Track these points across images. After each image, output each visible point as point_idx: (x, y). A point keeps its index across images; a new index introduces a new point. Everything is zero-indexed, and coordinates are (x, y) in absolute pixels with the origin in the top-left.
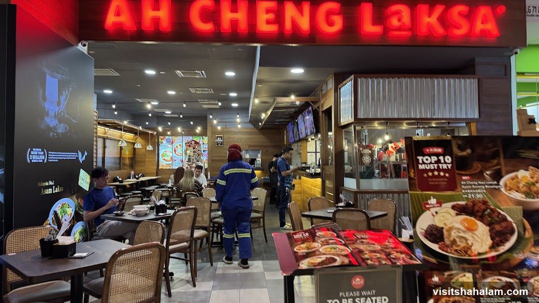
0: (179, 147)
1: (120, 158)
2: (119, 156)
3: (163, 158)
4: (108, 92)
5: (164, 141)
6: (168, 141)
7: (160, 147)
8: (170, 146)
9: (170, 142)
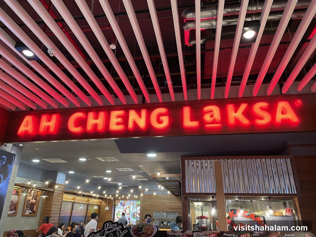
0: (128, 208)
1: (86, 216)
2: (85, 215)
3: (117, 216)
4: (71, 172)
5: (119, 204)
6: (121, 204)
7: (116, 208)
8: (122, 207)
9: (122, 204)
